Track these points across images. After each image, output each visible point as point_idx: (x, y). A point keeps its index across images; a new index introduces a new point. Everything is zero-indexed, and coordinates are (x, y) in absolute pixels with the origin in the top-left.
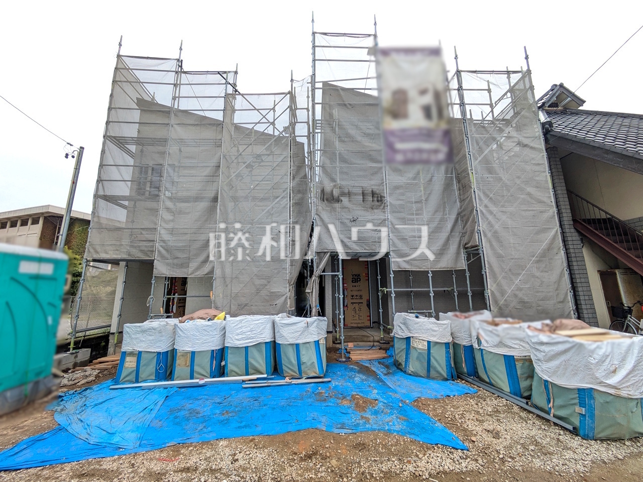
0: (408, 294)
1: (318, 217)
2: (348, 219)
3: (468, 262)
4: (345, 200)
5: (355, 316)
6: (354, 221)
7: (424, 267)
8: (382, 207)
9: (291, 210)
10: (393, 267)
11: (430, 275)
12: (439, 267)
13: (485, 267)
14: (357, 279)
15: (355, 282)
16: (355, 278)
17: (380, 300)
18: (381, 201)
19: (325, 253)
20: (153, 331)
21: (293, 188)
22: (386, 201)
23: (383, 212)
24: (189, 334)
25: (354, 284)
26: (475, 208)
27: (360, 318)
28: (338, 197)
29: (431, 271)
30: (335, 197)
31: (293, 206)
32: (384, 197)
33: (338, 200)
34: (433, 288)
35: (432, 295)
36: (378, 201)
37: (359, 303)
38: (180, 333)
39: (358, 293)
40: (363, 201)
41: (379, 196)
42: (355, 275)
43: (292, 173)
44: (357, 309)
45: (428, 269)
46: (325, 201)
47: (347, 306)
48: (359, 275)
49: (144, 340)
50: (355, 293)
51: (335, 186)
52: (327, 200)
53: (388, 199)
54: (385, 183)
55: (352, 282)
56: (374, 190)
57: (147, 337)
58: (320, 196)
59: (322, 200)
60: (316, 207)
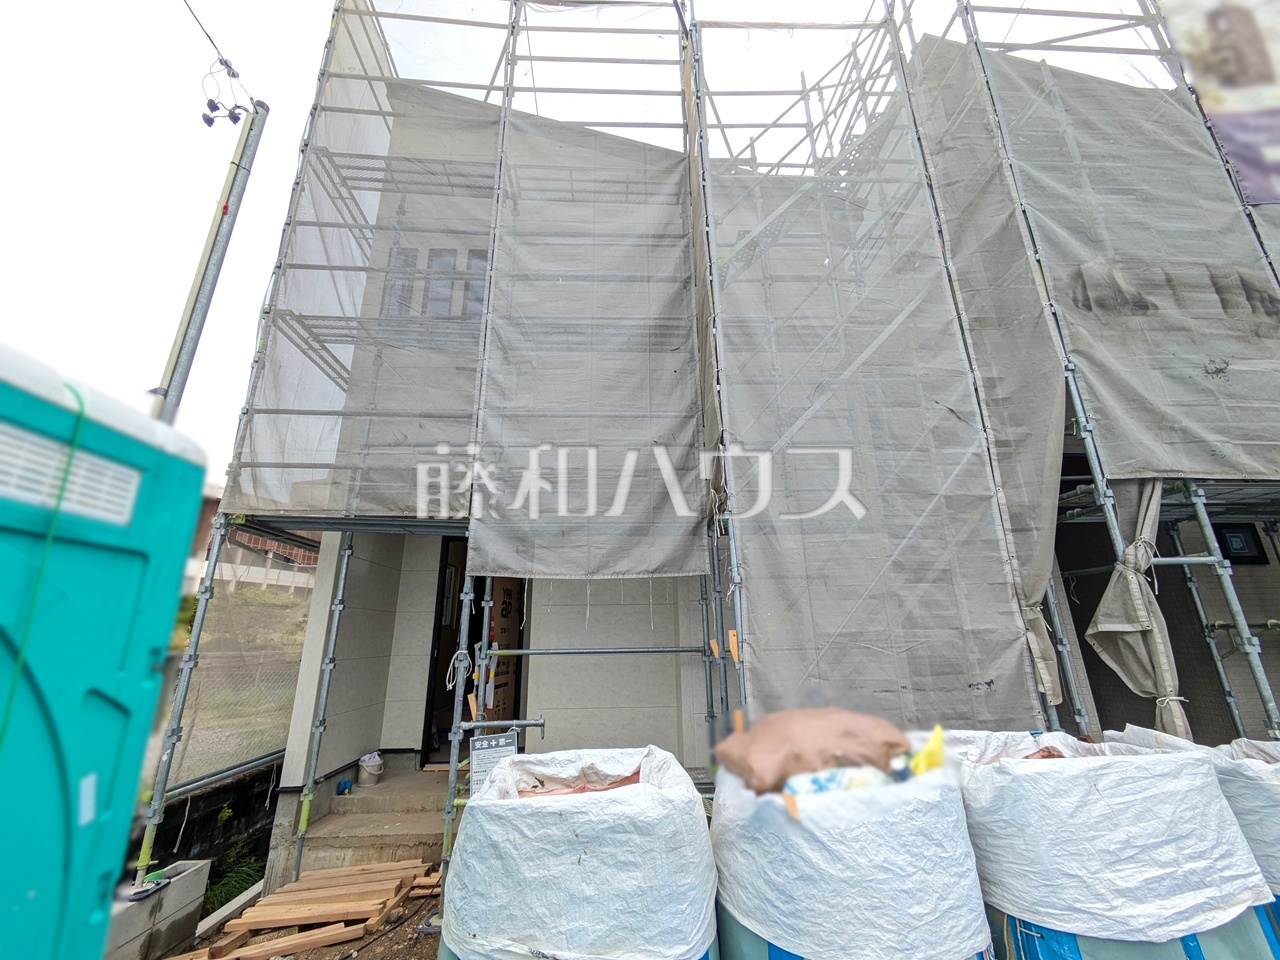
1: (1084, 361)
2: (1196, 366)
4: (1165, 304)
6: (1218, 371)
9: (969, 341)
19: (1142, 482)
20: (635, 837)
21: (959, 274)
24: (863, 861)
28: (1140, 294)
30: (1128, 297)
31: (971, 330)
33: (1141, 306)
36: (1268, 312)
38: (814, 855)
40: (1225, 308)
41: (1266, 296)
43: (945, 232)
46: (1094, 308)
49: (589, 891)
52: (1101, 304)
54: (1266, 260)
56: (1247, 278)
57: (606, 872)
58: (1071, 295)
59: (1080, 304)
60: (1069, 329)
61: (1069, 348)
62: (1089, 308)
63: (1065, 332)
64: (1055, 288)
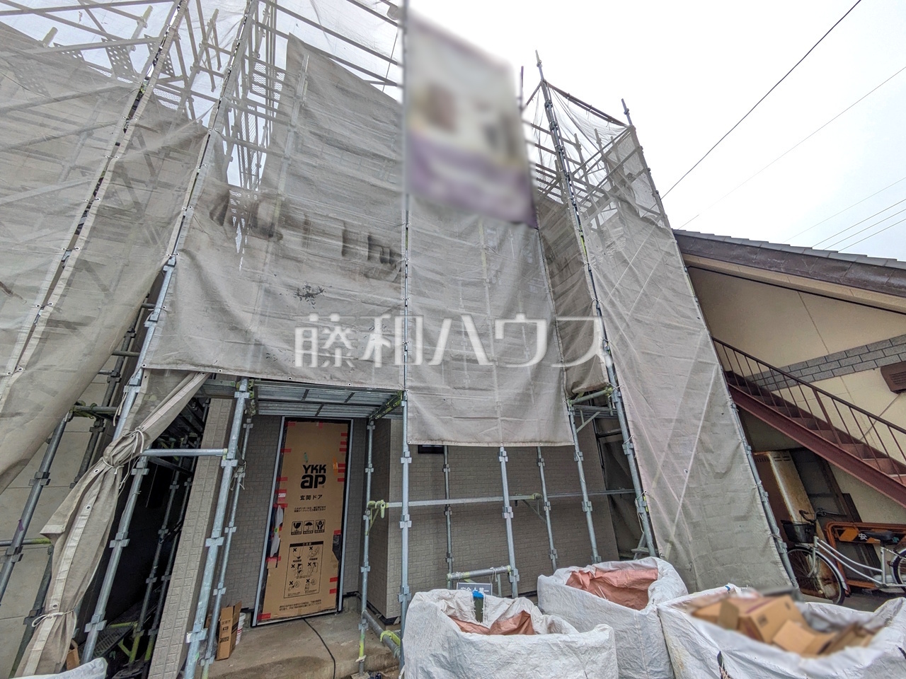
0: (438, 515)
1: (188, 261)
2: (290, 287)
3: (577, 428)
4: (292, 239)
5: (297, 585)
6: (308, 295)
7: (488, 439)
8: (392, 277)
10: (411, 435)
11: (503, 460)
12: (521, 439)
13: (630, 435)
14: (317, 477)
15: (310, 487)
16: (311, 477)
17: (367, 538)
18: (391, 262)
19: (185, 374)
22: (403, 265)
23: (395, 289)
25: (307, 492)
26: (594, 304)
27: (311, 588)
28: (273, 224)
29: (506, 449)
30: (260, 223)
32: (400, 256)
33: (268, 233)
34: (510, 495)
35: (509, 516)
36: (383, 261)
37: (313, 543)
39: (314, 517)
40: (344, 253)
41: (388, 251)
42: (314, 468)
44: (305, 561)
45: (498, 442)
46: (226, 223)
47: (276, 555)
48: (323, 468)
50: (303, 517)
51: (266, 197)
53: (410, 260)
54: (404, 227)
55: (303, 486)
56: (375, 236)
58: (211, 208)
59: (215, 218)
60: (189, 232)
61: (182, 247)
62: (222, 224)
63: (184, 233)
64: (200, 198)
